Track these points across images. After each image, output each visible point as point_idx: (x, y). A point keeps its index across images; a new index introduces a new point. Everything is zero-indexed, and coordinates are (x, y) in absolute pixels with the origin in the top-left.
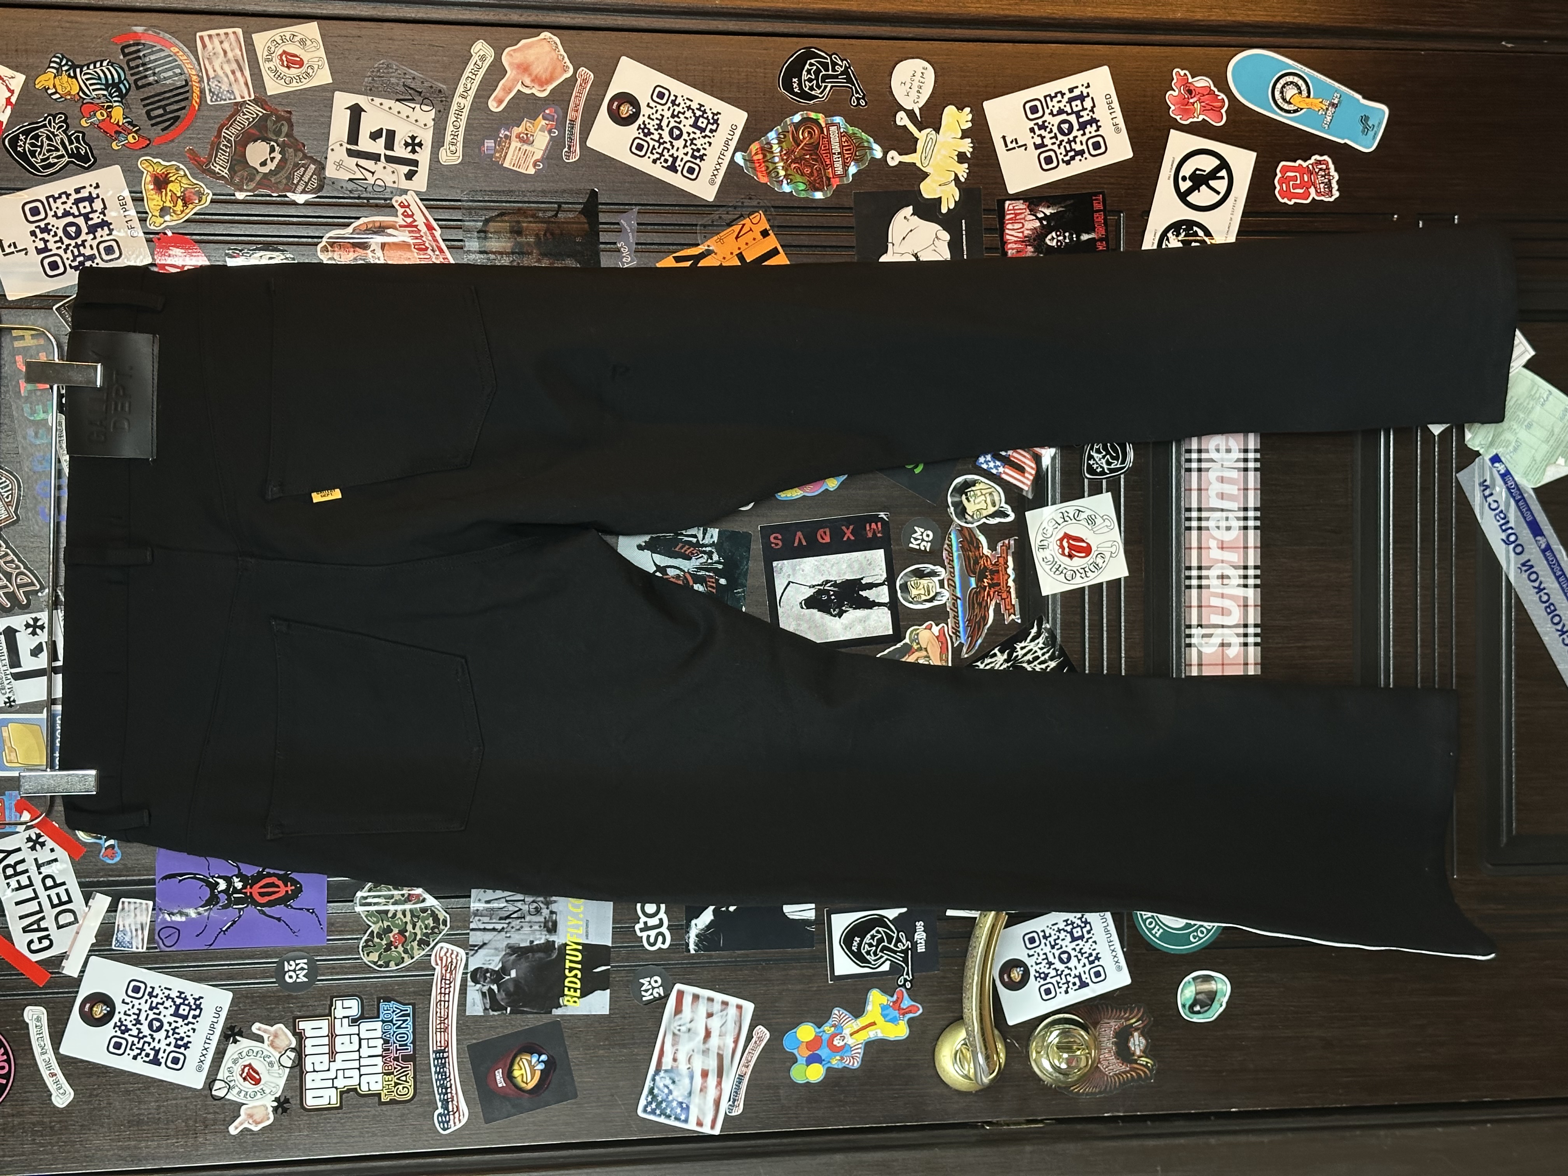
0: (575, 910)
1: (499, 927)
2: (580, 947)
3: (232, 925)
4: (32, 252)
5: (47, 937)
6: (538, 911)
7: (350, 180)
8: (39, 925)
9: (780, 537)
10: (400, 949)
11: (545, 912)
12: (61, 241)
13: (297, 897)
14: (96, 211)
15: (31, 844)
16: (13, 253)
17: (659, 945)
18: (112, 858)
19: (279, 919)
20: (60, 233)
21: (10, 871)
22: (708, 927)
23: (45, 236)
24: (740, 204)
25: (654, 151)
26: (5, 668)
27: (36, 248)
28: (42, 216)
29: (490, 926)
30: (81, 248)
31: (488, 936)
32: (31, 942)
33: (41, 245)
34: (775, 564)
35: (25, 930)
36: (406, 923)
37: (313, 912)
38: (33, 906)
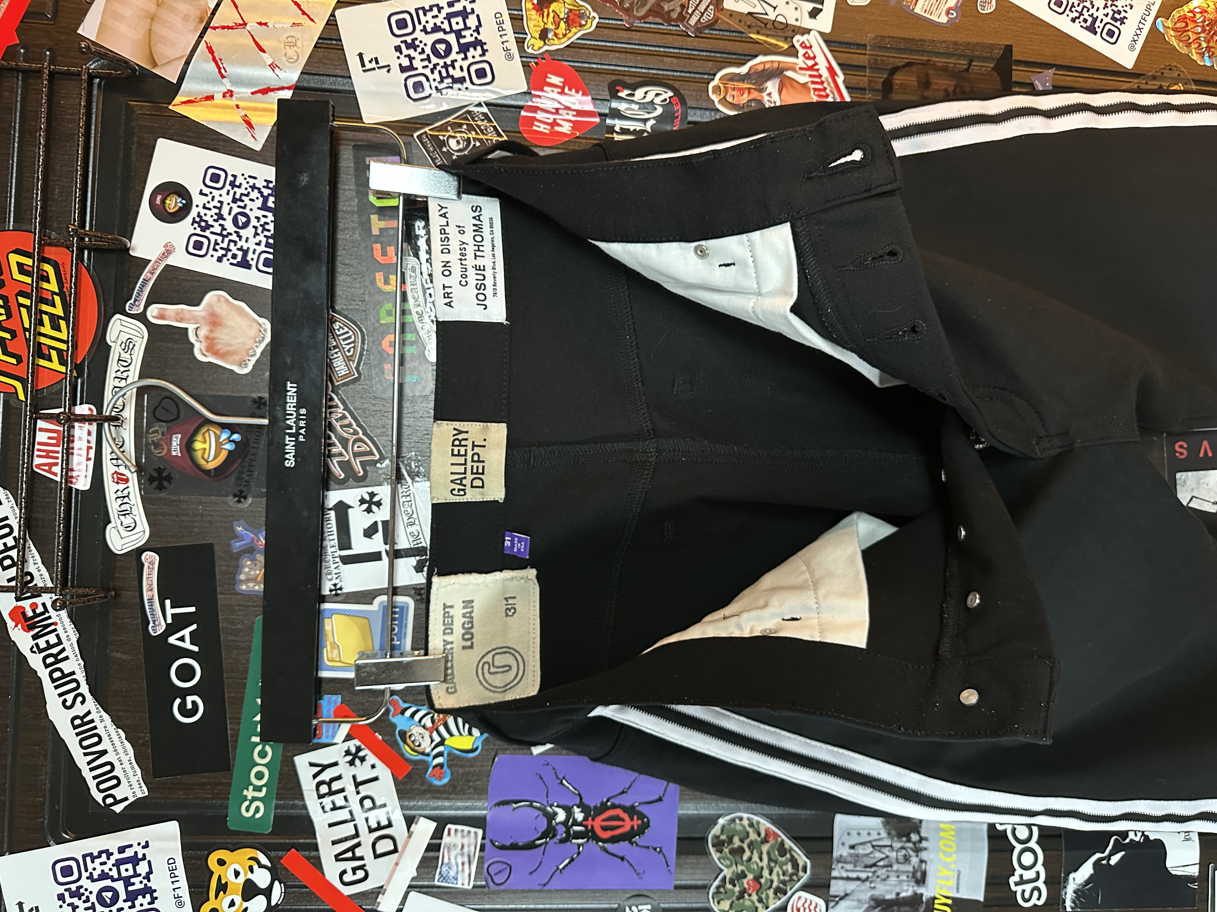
0: (948, 860)
1: (863, 875)
2: (949, 902)
3: (569, 863)
4: (395, 69)
5: (362, 867)
6: (907, 859)
7: (750, 14)
8: (354, 853)
9: (1185, 446)
10: (755, 897)
11: (914, 860)
12: (428, 59)
13: (643, 833)
14: (470, 28)
15: (349, 758)
16: (374, 69)
17: (1034, 901)
18: (440, 778)
19: (622, 859)
20: (428, 50)
21: (324, 789)
22: (1087, 882)
23: (411, 52)
24: (1159, 74)
25: (1073, 9)
26: (333, 549)
27: (400, 65)
28: (410, 29)
29: (853, 875)
30: (450, 69)
31: (851, 886)
32: (344, 872)
33: (406, 62)
34: (1178, 475)
35: (338, 858)
36: (762, 868)
37: (661, 851)
38: (348, 830)
